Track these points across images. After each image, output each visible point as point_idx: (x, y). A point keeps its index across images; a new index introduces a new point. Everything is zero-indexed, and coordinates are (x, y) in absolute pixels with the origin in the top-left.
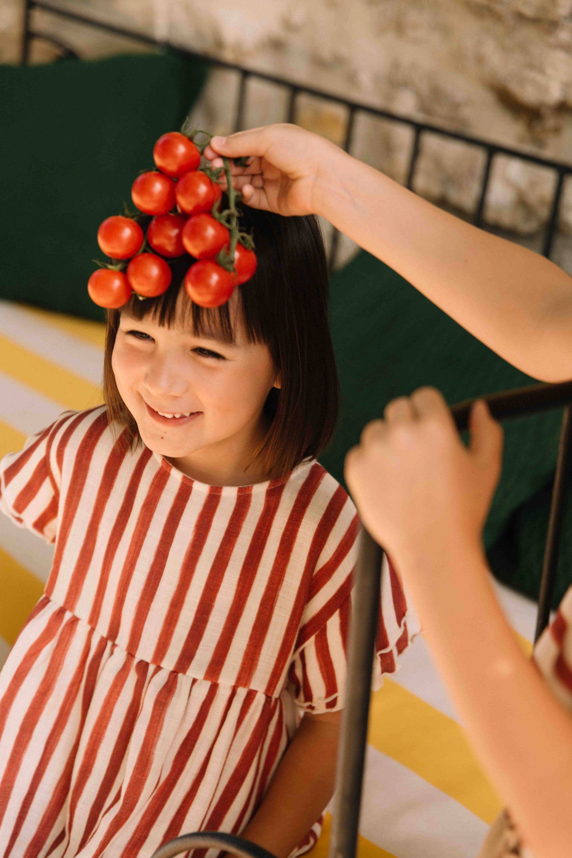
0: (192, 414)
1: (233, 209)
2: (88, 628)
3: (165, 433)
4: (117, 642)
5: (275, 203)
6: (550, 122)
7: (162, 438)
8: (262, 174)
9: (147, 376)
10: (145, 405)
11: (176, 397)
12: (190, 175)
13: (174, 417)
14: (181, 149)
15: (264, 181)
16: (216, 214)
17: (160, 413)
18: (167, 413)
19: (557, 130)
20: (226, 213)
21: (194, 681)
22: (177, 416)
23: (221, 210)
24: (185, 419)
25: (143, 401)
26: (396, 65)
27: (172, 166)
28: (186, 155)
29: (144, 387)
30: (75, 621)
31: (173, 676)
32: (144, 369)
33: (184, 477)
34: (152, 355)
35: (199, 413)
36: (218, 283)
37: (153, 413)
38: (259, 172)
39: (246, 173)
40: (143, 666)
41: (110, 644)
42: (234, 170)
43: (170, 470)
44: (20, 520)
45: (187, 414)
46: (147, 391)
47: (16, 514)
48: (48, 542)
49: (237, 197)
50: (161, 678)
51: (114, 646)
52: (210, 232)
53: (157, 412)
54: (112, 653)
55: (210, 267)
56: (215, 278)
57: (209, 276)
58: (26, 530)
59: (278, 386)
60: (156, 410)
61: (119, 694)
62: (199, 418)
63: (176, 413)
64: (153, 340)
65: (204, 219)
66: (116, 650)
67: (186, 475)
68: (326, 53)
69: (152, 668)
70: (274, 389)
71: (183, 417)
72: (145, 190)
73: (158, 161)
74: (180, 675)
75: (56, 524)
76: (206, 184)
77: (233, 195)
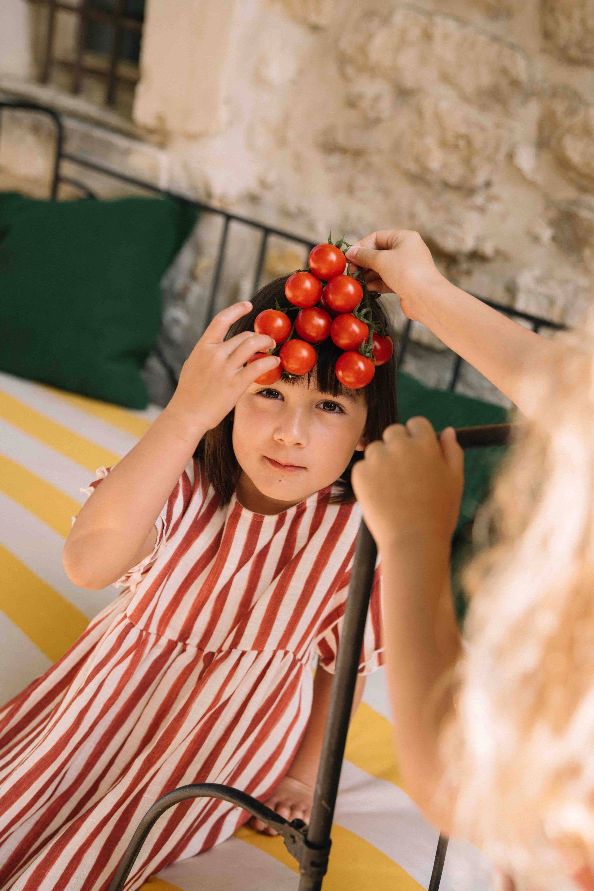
1: (368, 308)
4: (188, 641)
6: (464, 266)
14: (332, 257)
16: (357, 313)
19: (468, 273)
20: (364, 311)
26: (346, 218)
33: (255, 515)
41: (180, 645)
43: (241, 510)
51: (185, 645)
55: (355, 357)
57: (357, 363)
66: (187, 648)
67: (255, 513)
68: (292, 207)
73: (312, 264)
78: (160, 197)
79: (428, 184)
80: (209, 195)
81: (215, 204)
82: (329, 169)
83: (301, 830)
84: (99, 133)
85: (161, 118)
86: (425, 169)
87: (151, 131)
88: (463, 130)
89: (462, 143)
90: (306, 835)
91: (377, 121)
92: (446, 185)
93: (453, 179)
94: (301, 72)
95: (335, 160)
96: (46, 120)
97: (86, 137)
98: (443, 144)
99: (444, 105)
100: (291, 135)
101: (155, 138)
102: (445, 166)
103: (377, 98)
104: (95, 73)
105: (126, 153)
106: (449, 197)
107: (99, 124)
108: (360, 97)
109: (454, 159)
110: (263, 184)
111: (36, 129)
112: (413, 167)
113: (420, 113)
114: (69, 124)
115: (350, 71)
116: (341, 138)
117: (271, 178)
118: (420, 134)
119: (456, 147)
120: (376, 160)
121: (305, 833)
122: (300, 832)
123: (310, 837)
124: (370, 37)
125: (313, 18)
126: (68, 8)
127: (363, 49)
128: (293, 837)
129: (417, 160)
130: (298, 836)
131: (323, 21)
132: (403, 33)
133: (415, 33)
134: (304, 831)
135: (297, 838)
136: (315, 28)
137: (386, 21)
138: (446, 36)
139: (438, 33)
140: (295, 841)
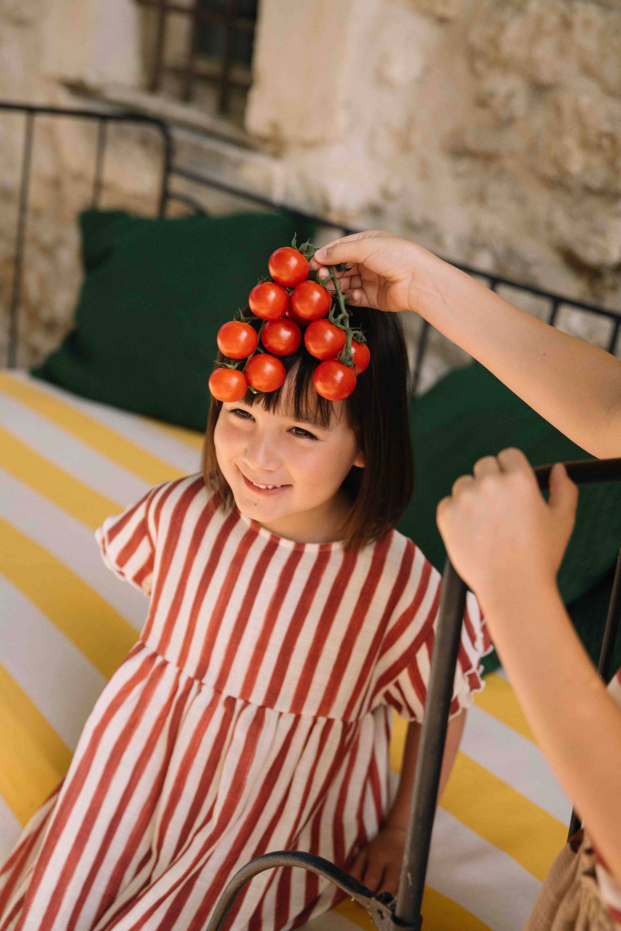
0: (282, 486)
1: (345, 313)
2: (176, 670)
3: (259, 500)
4: (204, 681)
5: (375, 302)
7: (256, 504)
8: (360, 275)
9: (246, 451)
10: (241, 476)
11: (270, 472)
12: (305, 285)
13: (267, 488)
14: (293, 262)
15: (362, 281)
16: (332, 319)
17: (255, 484)
18: (262, 484)
20: (340, 317)
21: (281, 714)
22: (270, 487)
23: (335, 316)
24: (277, 490)
25: (241, 474)
27: (285, 277)
28: (297, 267)
29: (243, 461)
30: (164, 664)
31: (261, 711)
32: (242, 445)
33: (272, 536)
34: (252, 434)
35: (289, 486)
36: (343, 378)
37: (249, 483)
38: (357, 273)
39: (345, 275)
40: (231, 702)
41: (196, 683)
42: (337, 275)
43: (259, 530)
44: (122, 574)
45: (279, 486)
46: (244, 463)
47: (117, 568)
48: (145, 594)
49: (346, 300)
50: (250, 713)
51: (201, 685)
52: (329, 335)
53: (252, 483)
54: (199, 691)
55: (334, 365)
56: (340, 375)
57: (335, 373)
58: (127, 583)
59: (359, 464)
60: (251, 480)
61: (206, 726)
62: (288, 490)
63: (269, 485)
64: (254, 420)
65: (322, 325)
66: (204, 689)
69: (239, 703)
70: (354, 467)
71: (275, 488)
72: (261, 297)
73: (273, 272)
74: (268, 711)
75: (153, 578)
76: (320, 292)
77: (342, 299)
78: (273, 213)
79: (568, 190)
80: (327, 208)
81: (334, 217)
82: (458, 176)
83: (389, 905)
84: (211, 145)
85: (275, 126)
86: (565, 173)
87: (265, 140)
88: (606, 127)
89: (605, 142)
90: (393, 911)
91: (511, 121)
92: (588, 190)
93: (596, 182)
94: (427, 70)
95: (464, 165)
96: (154, 133)
97: (198, 149)
98: (585, 144)
99: (585, 101)
100: (416, 139)
101: (269, 147)
102: (587, 168)
103: (510, 96)
104: (207, 78)
105: (238, 165)
106: (592, 203)
107: (210, 134)
108: (492, 95)
109: (597, 161)
110: (386, 194)
111: (144, 142)
112: (551, 171)
113: (558, 110)
114: (179, 135)
115: (480, 66)
116: (471, 141)
117: (395, 187)
118: (559, 134)
119: (599, 148)
120: (510, 164)
121: (393, 908)
122: (387, 907)
123: (398, 913)
124: (502, 27)
125: (440, 9)
126: (179, 10)
127: (494, 42)
128: (380, 912)
129: (556, 163)
130: (386, 912)
131: (451, 12)
132: (540, 21)
133: (553, 20)
134: (392, 906)
135: (384, 914)
136: (442, 21)
137: (520, 9)
138: (587, 24)
139: (577, 21)
140: (382, 917)
